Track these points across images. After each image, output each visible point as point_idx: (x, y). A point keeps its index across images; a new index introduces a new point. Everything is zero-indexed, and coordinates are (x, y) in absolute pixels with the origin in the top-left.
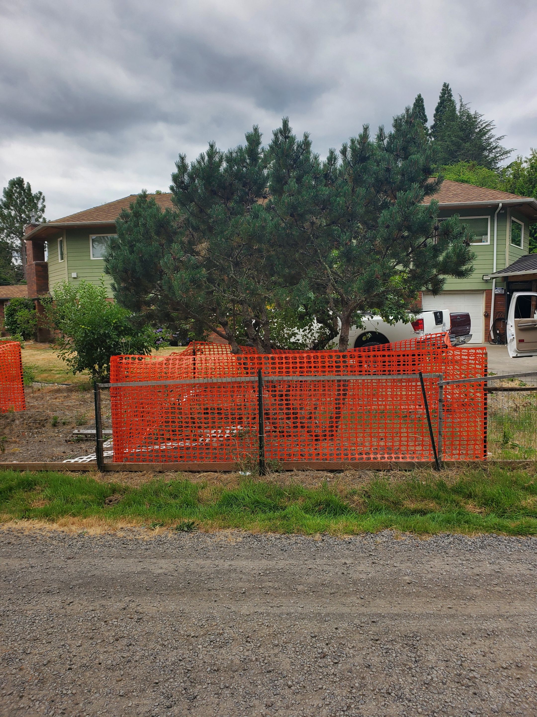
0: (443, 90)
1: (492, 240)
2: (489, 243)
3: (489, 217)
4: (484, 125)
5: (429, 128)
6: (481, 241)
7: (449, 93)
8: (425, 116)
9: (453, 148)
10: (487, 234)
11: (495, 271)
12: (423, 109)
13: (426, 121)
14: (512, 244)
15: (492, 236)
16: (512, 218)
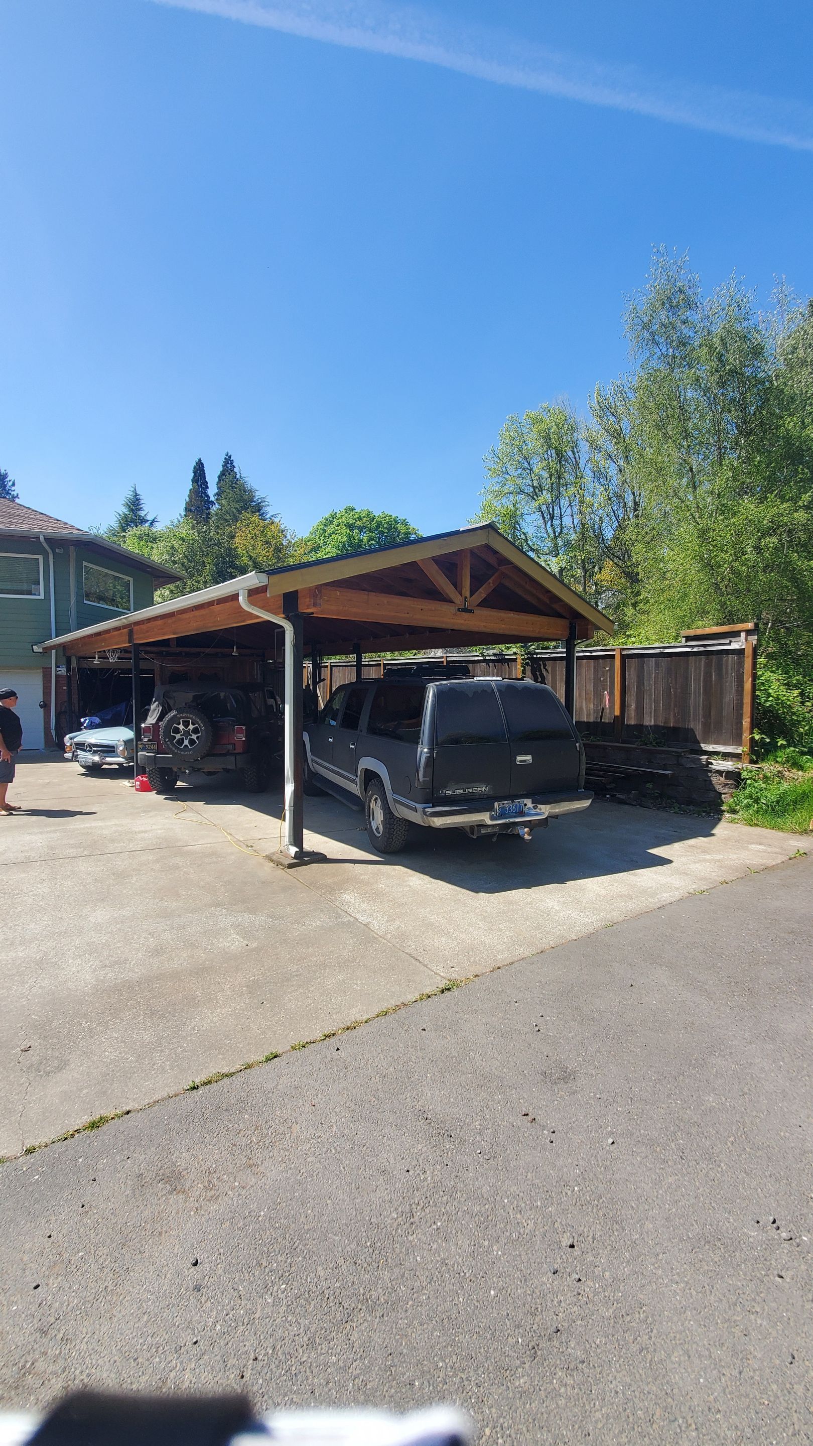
0: (225, 459)
1: (47, 593)
2: (42, 597)
3: (40, 557)
5: (211, 494)
6: (29, 592)
7: (231, 463)
8: (206, 482)
10: (38, 583)
12: (204, 475)
13: (207, 487)
14: (85, 602)
15: (47, 586)
16: (85, 563)
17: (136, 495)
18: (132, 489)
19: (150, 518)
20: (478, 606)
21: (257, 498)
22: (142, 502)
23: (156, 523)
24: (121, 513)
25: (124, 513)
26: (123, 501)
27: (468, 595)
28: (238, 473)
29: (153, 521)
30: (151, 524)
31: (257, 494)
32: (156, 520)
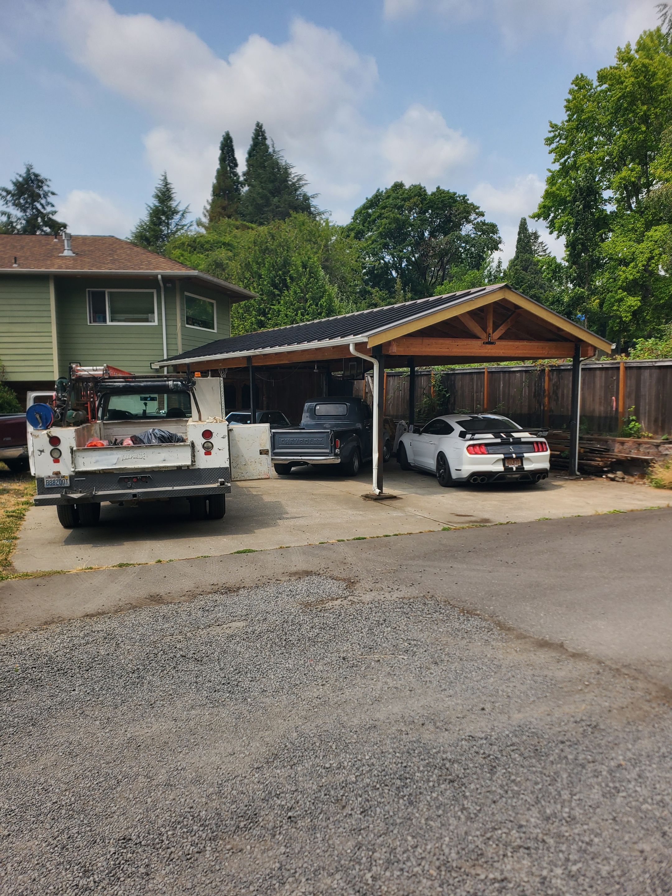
0: (256, 130)
1: (160, 320)
2: (156, 323)
3: (155, 291)
4: (296, 179)
5: (240, 174)
6: (147, 320)
7: (263, 135)
8: (235, 159)
9: (260, 201)
10: (153, 313)
11: (165, 358)
12: (233, 151)
13: (236, 165)
14: (187, 326)
15: (160, 314)
16: (186, 293)
17: (167, 184)
18: (163, 178)
19: (181, 208)
20: (499, 339)
21: (293, 176)
22: (173, 191)
23: (188, 214)
24: (152, 205)
25: (155, 206)
26: (153, 191)
27: (491, 331)
28: (270, 146)
29: (184, 212)
30: (183, 215)
31: (292, 171)
32: (187, 211)
